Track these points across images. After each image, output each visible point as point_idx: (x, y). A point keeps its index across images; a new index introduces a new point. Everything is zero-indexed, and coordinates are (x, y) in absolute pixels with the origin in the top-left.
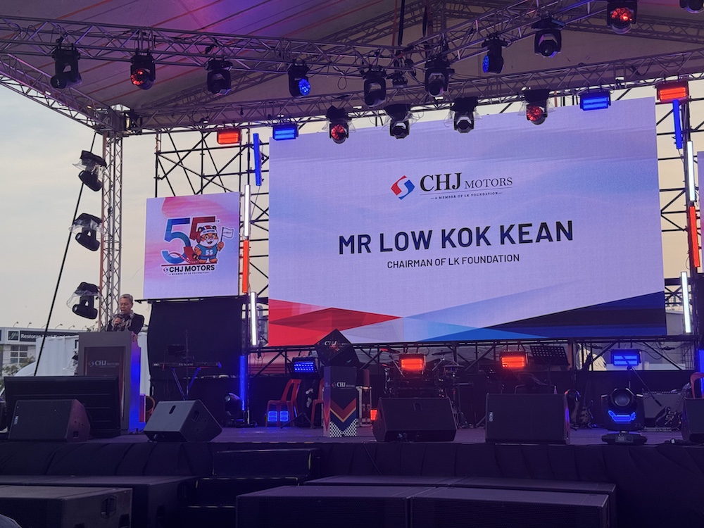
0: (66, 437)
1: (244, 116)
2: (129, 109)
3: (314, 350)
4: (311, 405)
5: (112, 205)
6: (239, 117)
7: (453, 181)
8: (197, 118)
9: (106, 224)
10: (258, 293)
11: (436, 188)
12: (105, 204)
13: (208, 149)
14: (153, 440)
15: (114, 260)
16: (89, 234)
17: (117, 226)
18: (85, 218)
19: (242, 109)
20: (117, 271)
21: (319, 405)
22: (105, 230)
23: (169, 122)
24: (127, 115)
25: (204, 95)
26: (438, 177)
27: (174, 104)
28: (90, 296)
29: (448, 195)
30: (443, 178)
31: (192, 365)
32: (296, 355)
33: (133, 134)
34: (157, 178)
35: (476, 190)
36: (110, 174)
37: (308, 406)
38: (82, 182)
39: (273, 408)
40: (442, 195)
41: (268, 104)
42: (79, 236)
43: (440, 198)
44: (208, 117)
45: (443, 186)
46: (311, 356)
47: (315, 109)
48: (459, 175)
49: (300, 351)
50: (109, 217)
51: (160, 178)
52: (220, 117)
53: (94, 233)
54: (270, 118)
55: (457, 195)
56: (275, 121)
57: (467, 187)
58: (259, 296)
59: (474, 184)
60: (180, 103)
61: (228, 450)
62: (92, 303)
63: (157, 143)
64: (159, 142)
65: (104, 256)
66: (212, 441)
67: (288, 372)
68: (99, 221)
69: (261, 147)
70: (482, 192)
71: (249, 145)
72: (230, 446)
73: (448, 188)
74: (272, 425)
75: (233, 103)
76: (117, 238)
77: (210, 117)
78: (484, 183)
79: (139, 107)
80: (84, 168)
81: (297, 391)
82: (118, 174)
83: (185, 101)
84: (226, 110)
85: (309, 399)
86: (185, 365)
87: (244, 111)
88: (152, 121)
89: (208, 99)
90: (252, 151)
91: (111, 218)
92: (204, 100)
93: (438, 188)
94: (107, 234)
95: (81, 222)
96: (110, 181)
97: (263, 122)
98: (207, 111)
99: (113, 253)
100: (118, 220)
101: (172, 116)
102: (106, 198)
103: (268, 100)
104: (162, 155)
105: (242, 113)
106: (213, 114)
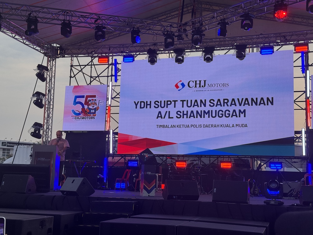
0: (25, 192)
1: (110, 51)
2: (59, 46)
3: (137, 156)
4: (135, 181)
5: (50, 88)
6: (108, 51)
7: (202, 84)
8: (90, 51)
9: (47, 97)
10: (113, 130)
11: (194, 86)
12: (47, 88)
13: (94, 65)
14: (64, 195)
15: (50, 113)
16: (39, 101)
17: (52, 98)
18: (38, 94)
19: (110, 48)
20: (51, 118)
21: (139, 181)
22: (47, 99)
23: (77, 52)
24: (58, 48)
25: (93, 41)
26: (196, 81)
27: (79, 44)
28: (39, 129)
29: (200, 90)
30: (198, 82)
31: (83, 161)
32: (129, 158)
33: (61, 57)
34: (71, 77)
35: (212, 88)
36: (50, 75)
37: (134, 181)
38: (37, 78)
39: (118, 181)
40: (197, 90)
41: (121, 46)
42: (35, 102)
43: (196, 91)
44: (94, 51)
45: (198, 86)
46: (136, 159)
47: (142, 49)
48: (205, 81)
49: (131, 156)
50: (49, 94)
51: (72, 77)
52: (100, 51)
53: (42, 100)
54: (122, 52)
55: (204, 90)
56: (124, 54)
57: (209, 86)
58: (114, 132)
59: (212, 85)
60: (82, 44)
61: (97, 200)
62: (39, 132)
63: (71, 62)
64: (72, 61)
65: (46, 111)
66: (90, 196)
67: (126, 166)
68: (44, 95)
69: (117, 65)
70: (215, 89)
71: (112, 64)
72: (98, 199)
73: (200, 87)
74: (118, 190)
75: (106, 45)
76: (52, 103)
77: (96, 51)
78: (216, 85)
79: (64, 45)
80: (38, 71)
81: (129, 175)
82: (53, 75)
83: (85, 43)
84: (103, 48)
85: (134, 178)
86: (80, 161)
87: (110, 49)
88: (69, 51)
89: (95, 43)
90: (113, 67)
91: (50, 94)
92: (93, 43)
93: (196, 87)
94: (47, 101)
95: (36, 95)
96: (50, 78)
97: (119, 54)
98: (94, 48)
99: (50, 110)
100: (53, 95)
101: (79, 50)
102: (48, 85)
103: (122, 44)
104: (74, 67)
105: (110, 50)
106: (97, 49)
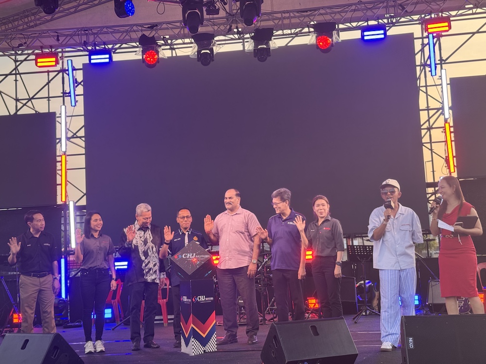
1: (60, 42)
6: (57, 43)
8: (16, 43)
13: (20, 74)
19: (58, 36)
25: (21, 22)
41: (83, 32)
44: (25, 43)
47: (127, 37)
52: (38, 43)
54: (85, 44)
56: (90, 48)
58: (77, 204)
71: (63, 71)
75: (49, 30)
77: (28, 43)
83: (3, 27)
84: (42, 37)
87: (60, 38)
89: (25, 26)
92: (21, 28)
97: (79, 48)
98: (25, 38)
103: (82, 28)
105: (58, 40)
106: (30, 40)
